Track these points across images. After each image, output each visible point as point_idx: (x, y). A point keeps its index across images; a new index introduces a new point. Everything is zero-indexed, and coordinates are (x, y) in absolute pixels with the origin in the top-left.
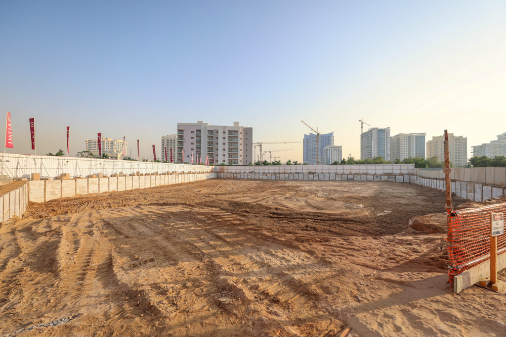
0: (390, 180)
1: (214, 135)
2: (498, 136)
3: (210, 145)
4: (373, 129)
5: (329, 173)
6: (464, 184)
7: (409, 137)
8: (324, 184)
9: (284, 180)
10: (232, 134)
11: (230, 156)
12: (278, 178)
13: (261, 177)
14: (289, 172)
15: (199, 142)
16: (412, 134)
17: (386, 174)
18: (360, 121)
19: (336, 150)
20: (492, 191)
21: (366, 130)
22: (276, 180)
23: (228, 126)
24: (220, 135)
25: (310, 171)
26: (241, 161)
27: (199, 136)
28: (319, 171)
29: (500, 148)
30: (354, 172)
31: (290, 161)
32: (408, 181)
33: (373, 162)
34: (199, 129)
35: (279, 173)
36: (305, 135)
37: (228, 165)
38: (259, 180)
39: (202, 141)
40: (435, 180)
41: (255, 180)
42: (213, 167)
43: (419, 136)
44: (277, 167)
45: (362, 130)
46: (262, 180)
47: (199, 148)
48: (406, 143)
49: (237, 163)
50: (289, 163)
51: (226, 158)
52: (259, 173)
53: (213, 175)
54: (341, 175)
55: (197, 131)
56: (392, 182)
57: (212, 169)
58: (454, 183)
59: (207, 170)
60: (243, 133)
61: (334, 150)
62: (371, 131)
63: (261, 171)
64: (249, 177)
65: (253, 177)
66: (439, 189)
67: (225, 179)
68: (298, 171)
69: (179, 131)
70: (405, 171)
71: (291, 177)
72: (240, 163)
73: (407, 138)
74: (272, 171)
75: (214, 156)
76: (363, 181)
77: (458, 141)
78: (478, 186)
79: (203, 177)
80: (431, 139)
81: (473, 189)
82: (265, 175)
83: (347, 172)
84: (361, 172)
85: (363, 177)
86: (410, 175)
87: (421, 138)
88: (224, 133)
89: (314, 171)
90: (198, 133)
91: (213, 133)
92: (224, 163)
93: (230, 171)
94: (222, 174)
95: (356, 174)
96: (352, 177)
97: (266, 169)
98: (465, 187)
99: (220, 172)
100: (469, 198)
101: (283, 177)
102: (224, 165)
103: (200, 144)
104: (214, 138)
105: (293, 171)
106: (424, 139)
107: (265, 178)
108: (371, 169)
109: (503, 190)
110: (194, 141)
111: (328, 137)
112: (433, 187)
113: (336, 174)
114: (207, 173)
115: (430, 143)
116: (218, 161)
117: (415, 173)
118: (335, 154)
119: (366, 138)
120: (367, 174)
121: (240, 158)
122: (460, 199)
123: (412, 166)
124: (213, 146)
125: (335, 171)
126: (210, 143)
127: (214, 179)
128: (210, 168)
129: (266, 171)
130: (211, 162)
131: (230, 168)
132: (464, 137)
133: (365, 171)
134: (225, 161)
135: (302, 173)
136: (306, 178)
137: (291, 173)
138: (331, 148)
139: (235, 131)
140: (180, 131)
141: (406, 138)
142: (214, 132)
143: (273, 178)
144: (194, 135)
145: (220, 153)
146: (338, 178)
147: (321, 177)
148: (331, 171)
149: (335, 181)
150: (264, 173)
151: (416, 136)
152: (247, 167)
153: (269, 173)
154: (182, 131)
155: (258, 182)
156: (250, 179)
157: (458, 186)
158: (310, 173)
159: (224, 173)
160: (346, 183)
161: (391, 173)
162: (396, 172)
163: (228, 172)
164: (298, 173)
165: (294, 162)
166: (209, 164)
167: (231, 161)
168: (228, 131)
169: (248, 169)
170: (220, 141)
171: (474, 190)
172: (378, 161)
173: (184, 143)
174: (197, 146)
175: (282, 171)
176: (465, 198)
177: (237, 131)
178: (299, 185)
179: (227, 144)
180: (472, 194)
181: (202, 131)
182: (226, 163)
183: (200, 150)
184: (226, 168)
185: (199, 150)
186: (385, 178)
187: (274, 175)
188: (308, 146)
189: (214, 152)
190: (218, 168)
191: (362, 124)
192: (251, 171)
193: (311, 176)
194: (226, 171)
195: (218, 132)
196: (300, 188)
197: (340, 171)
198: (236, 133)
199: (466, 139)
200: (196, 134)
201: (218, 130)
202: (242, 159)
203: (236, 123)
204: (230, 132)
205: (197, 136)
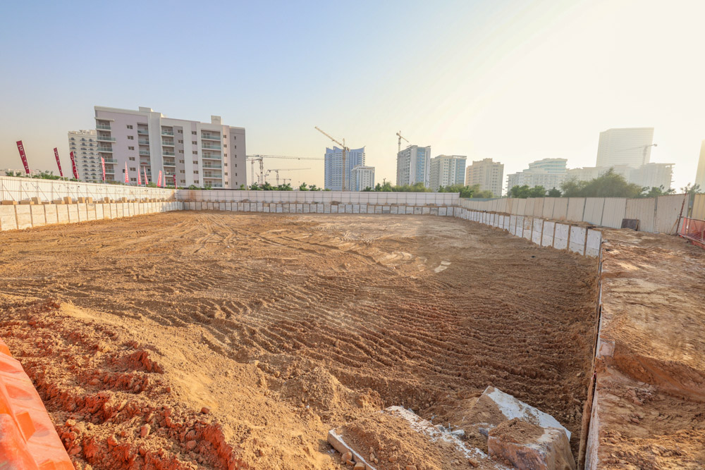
0: (432, 213)
1: (176, 136)
2: (530, 165)
3: (167, 154)
4: (412, 147)
5: (359, 204)
6: (521, 220)
7: (450, 160)
8: (352, 219)
9: (296, 213)
10: (210, 136)
11: (207, 173)
12: (287, 211)
13: (260, 209)
14: (303, 200)
15: (145, 145)
16: (453, 156)
17: (428, 205)
18: (397, 134)
19: (368, 172)
20: (555, 228)
21: (403, 148)
22: (283, 213)
23: (202, 122)
24: (187, 137)
25: (334, 200)
26: (227, 183)
27: (144, 135)
28: (345, 201)
30: (390, 202)
31: (304, 185)
32: (452, 214)
33: (413, 189)
34: (143, 122)
35: (289, 203)
36: (327, 149)
37: (203, 189)
38: (257, 212)
39: (151, 145)
40: (485, 213)
41: (250, 213)
42: (175, 191)
44: (285, 194)
45: (399, 148)
46: (262, 212)
47: (145, 157)
48: (446, 167)
49: (221, 186)
50: (303, 188)
51: (201, 177)
52: (257, 202)
53: (177, 205)
54: (375, 205)
55: (139, 125)
56: (434, 215)
57: (174, 195)
58: (508, 217)
59: (161, 197)
60: (228, 136)
61: (365, 172)
62: (409, 149)
63: (261, 199)
64: (241, 208)
65: (247, 209)
66: (488, 224)
67: (197, 211)
68: (316, 200)
69: (99, 121)
70: (448, 202)
71: (307, 209)
72: (225, 186)
73: (448, 161)
74: (277, 200)
75: (177, 172)
76: (401, 214)
77: (495, 168)
78: (537, 222)
79: (156, 208)
80: (471, 164)
81: (531, 226)
82: (266, 205)
83: (382, 202)
84: (400, 202)
85: (402, 209)
86: (454, 206)
87: (461, 161)
88: (195, 133)
89: (339, 200)
90: (142, 130)
91: (171, 133)
92: (196, 185)
93: (206, 199)
94: (192, 204)
95: (393, 204)
96: (388, 208)
97: (268, 196)
98: (522, 222)
99: (188, 201)
100: (525, 236)
101: (294, 208)
102: (195, 188)
103: (148, 149)
104: (176, 141)
105: (310, 200)
106: (465, 164)
107: (266, 209)
108: (411, 198)
109: (570, 227)
110: (135, 143)
111: (358, 154)
112: (481, 222)
113: (368, 204)
114: (163, 200)
115: (470, 168)
116: (184, 181)
117: (459, 205)
118: (366, 178)
119: (403, 157)
120: (406, 205)
121: (225, 179)
122: (515, 237)
123: (456, 195)
124: (173, 154)
125: (366, 201)
126: (168, 150)
127: (177, 211)
128: (168, 193)
129: (269, 200)
130: (171, 183)
131: (206, 193)
132: (501, 163)
133: (404, 202)
134: (198, 182)
135: (323, 203)
136: (327, 210)
137: (306, 203)
138: (361, 170)
139: (213, 132)
140: (104, 124)
141: (446, 161)
142: (175, 131)
143: (280, 210)
144: (134, 132)
145: (189, 167)
146: (371, 210)
147: (349, 209)
148: (361, 201)
149: (366, 214)
150: (264, 203)
151: (457, 160)
152: (237, 193)
153: (272, 202)
154: (107, 122)
155: (254, 216)
156: (243, 212)
157: (513, 222)
158: (334, 203)
159: (196, 201)
160: (381, 218)
161: (433, 204)
162: (440, 202)
163: (204, 201)
164: (316, 203)
165: (310, 187)
166: (164, 185)
167: (210, 182)
168: (202, 131)
169: (238, 196)
170: (188, 147)
171: (533, 227)
172: (419, 188)
173: (113, 146)
174: (140, 152)
175: (293, 200)
176: (521, 236)
177: (219, 133)
178: (317, 220)
179: (200, 153)
180: (530, 231)
181: (149, 127)
182: (201, 185)
183: (149, 160)
184: (198, 193)
185: (146, 161)
186: (426, 210)
187: (280, 205)
188: (330, 165)
189: (178, 166)
190: (186, 192)
191: (400, 139)
192: (243, 199)
193: (334, 208)
194: (199, 198)
195: (182, 132)
196: (318, 227)
197: (373, 201)
198: (216, 136)
199: (503, 166)
200: (139, 132)
201: (182, 127)
202: (229, 179)
203: (216, 119)
204: (206, 133)
205: (139, 135)
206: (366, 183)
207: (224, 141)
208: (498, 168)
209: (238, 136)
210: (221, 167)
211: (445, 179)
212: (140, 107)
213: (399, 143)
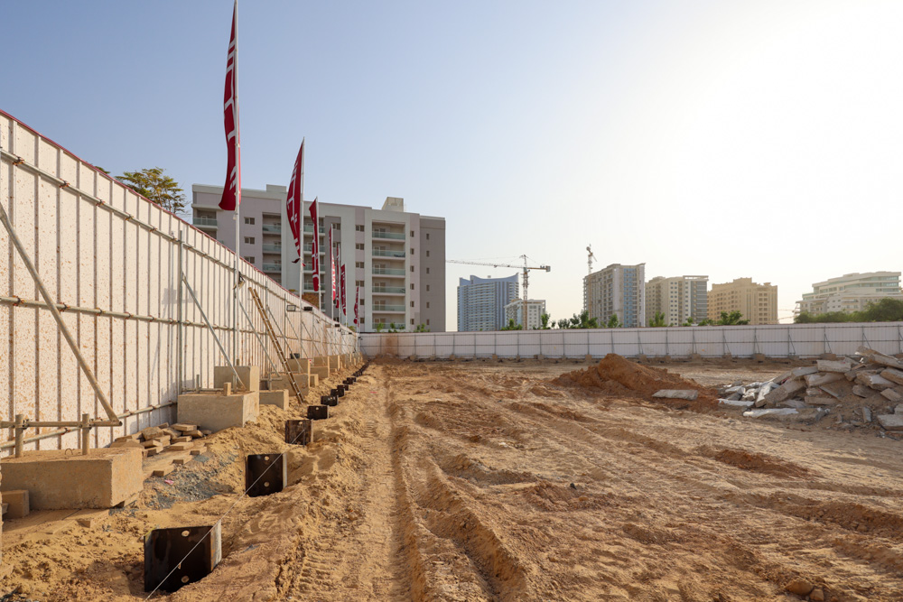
1: (328, 235)
4: (613, 266)
7: (680, 283)
10: (386, 233)
11: (380, 303)
16: (684, 277)
18: (588, 249)
19: (535, 308)
23: (373, 207)
24: (348, 236)
27: (272, 236)
29: (856, 304)
34: (273, 210)
39: (283, 253)
43: (697, 282)
45: (589, 269)
48: (674, 295)
51: (368, 311)
55: (266, 217)
60: (417, 235)
61: (530, 307)
62: (610, 270)
69: (199, 211)
73: (677, 285)
77: (763, 292)
80: (716, 287)
87: (700, 283)
88: (361, 228)
90: (270, 225)
106: (706, 288)
110: (257, 251)
111: (508, 284)
115: (714, 293)
118: (532, 316)
119: (598, 284)
121: (412, 313)
132: (772, 285)
139: (393, 226)
140: (205, 216)
141: (674, 285)
142: (328, 226)
144: (256, 230)
151: (692, 282)
154: (212, 213)
168: (374, 224)
170: (349, 254)
177: (401, 227)
179: (368, 265)
181: (283, 221)
182: (369, 325)
184: (405, 340)
188: (467, 301)
191: (591, 255)
195: (338, 226)
198: (395, 233)
199: (775, 289)
200: (264, 229)
201: (340, 218)
202: (416, 314)
203: (395, 203)
204: (379, 228)
205: (264, 235)
206: (533, 320)
207: (409, 243)
208: (767, 295)
209: (433, 231)
210: (403, 291)
211: (674, 313)
212: (267, 186)
213: (590, 262)
